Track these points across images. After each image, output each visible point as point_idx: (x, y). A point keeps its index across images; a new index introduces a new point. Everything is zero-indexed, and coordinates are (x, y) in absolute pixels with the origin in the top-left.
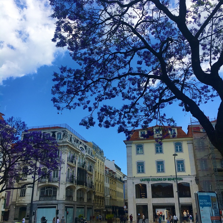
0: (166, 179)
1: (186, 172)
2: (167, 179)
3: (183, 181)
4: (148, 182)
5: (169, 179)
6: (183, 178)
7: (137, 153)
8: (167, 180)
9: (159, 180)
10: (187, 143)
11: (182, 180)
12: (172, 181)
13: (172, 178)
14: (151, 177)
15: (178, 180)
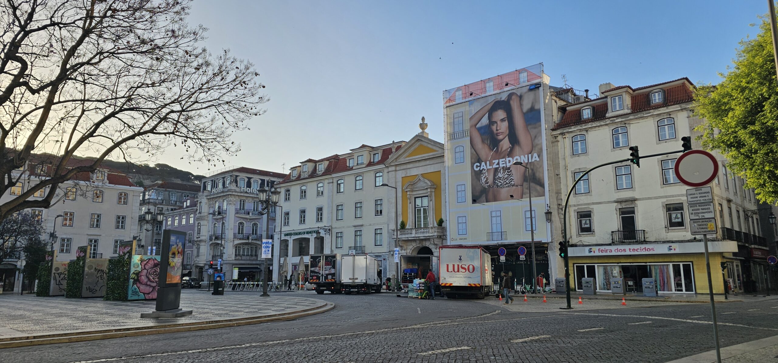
1: (323, 223)
3: (319, 235)
4: (290, 237)
6: (320, 231)
8: (306, 234)
10: (328, 183)
13: (311, 231)
14: (294, 230)
15: (315, 234)
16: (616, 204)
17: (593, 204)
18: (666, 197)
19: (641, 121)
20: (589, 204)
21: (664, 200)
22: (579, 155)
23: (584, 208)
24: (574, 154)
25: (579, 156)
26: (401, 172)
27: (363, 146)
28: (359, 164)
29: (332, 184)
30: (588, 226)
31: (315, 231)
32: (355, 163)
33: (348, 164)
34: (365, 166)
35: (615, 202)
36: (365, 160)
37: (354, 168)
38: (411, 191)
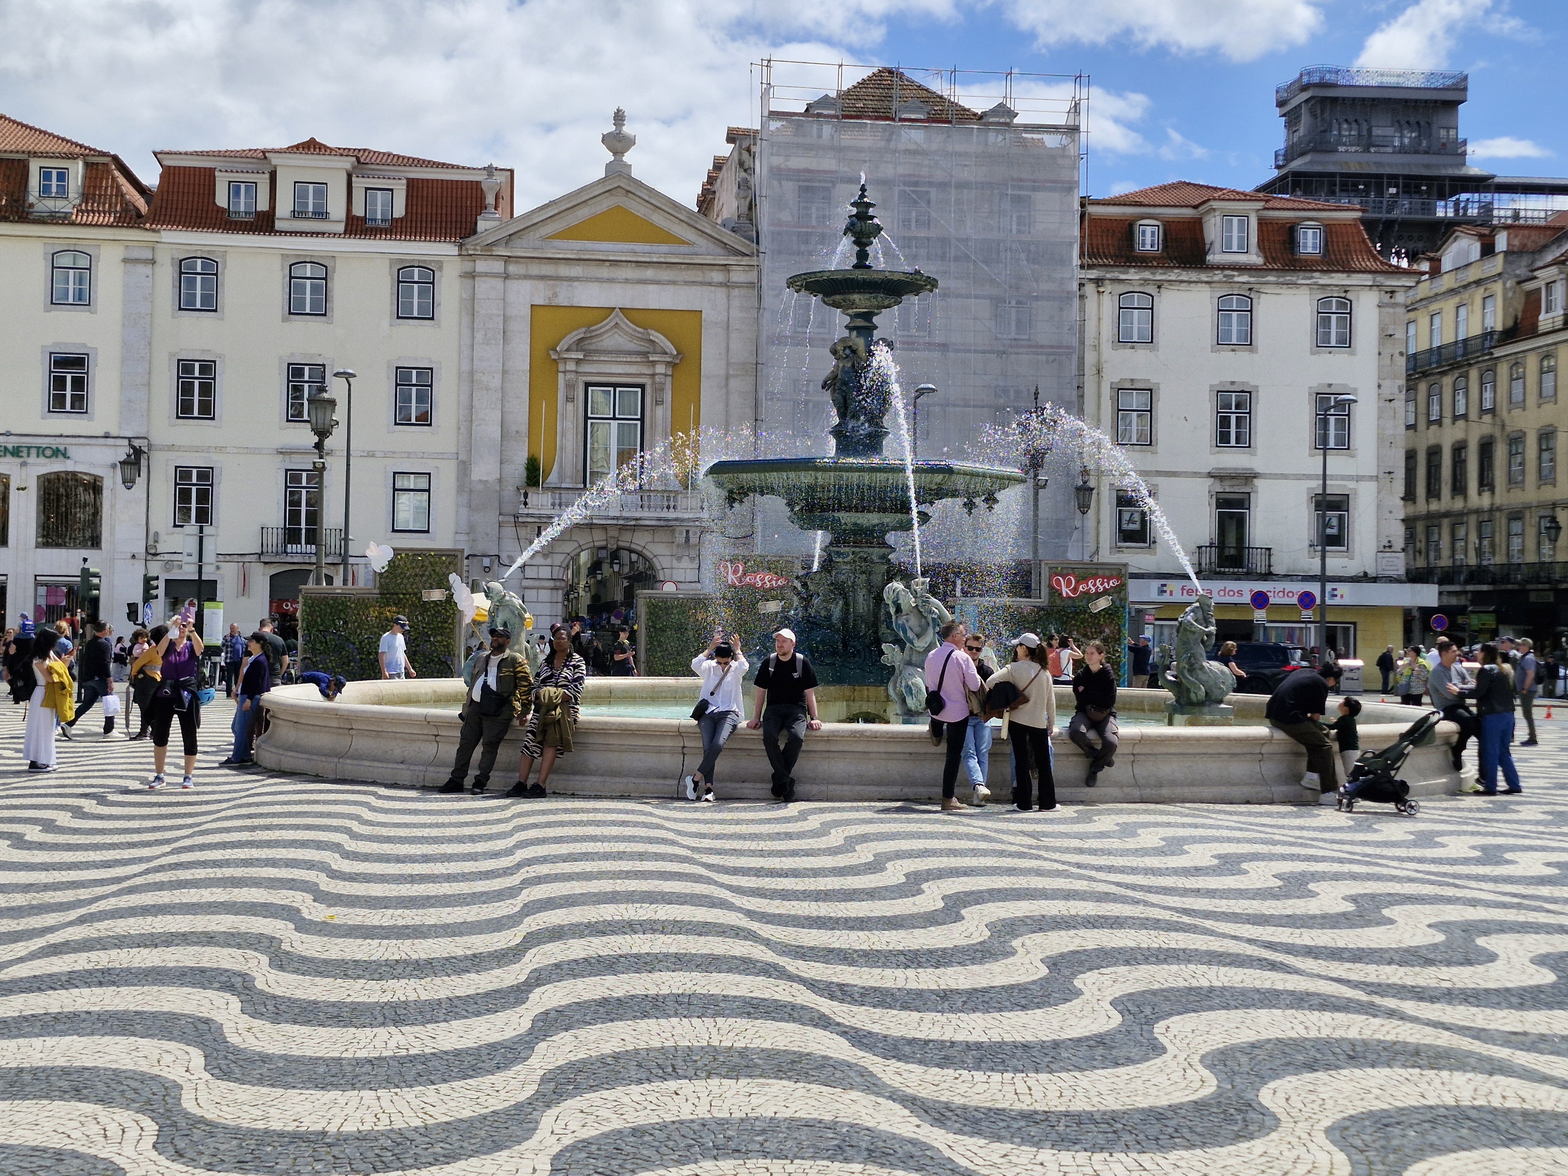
1: (91, 419)
3: (69, 466)
6: (72, 451)
10: (125, 261)
11: (65, 455)
12: (9, 459)
13: (10, 446)
15: (42, 460)
16: (1210, 481)
17: (1160, 474)
18: (1318, 477)
19: (1284, 290)
20: (1147, 473)
21: (1313, 484)
22: (1133, 345)
24: (1122, 341)
25: (1133, 348)
26: (527, 285)
27: (311, 146)
28: (297, 214)
29: (147, 270)
30: (1136, 527)
31: (41, 451)
32: (284, 206)
33: (221, 200)
34: (341, 228)
35: (1210, 475)
36: (337, 208)
37: (279, 225)
38: (578, 361)
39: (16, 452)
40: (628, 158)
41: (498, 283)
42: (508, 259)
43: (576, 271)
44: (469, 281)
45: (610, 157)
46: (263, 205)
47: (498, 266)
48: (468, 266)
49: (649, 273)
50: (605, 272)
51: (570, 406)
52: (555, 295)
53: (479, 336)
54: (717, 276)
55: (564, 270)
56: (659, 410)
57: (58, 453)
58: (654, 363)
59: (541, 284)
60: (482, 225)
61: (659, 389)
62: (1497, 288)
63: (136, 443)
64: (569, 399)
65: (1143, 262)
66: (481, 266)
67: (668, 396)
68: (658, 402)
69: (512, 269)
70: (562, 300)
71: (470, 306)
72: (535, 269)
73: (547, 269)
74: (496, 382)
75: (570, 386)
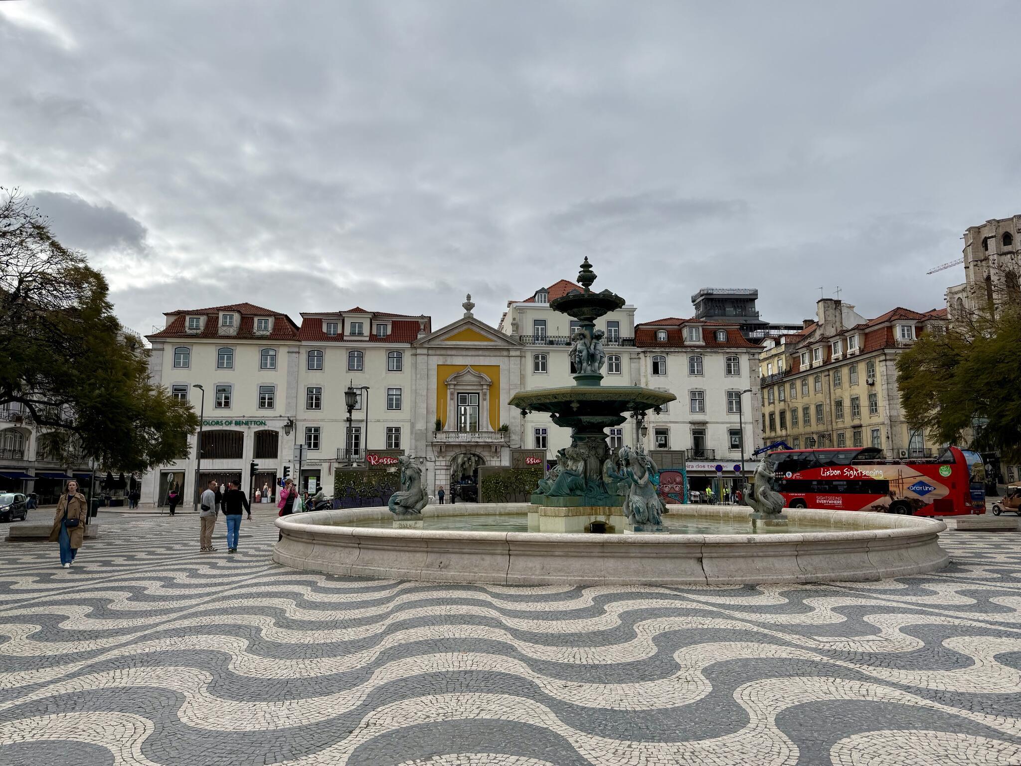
0: (230, 423)
1: (275, 411)
2: (234, 422)
3: (266, 428)
5: (238, 423)
6: (267, 423)
7: (176, 365)
8: (233, 425)
9: (217, 423)
10: (289, 352)
11: (265, 424)
12: (244, 426)
13: (245, 421)
15: (256, 426)
16: (690, 425)
17: (671, 422)
18: (730, 423)
19: (713, 355)
20: (666, 422)
21: (729, 425)
23: (662, 426)
25: (659, 376)
26: (436, 357)
27: (358, 310)
28: (353, 334)
29: (297, 355)
30: (663, 442)
31: (256, 423)
32: (347, 331)
33: (325, 330)
34: (368, 339)
35: (690, 423)
36: (366, 331)
37: (345, 338)
38: (455, 385)
39: (247, 423)
40: (472, 311)
41: (425, 357)
42: (429, 348)
43: (453, 352)
44: (414, 357)
45: (465, 311)
46: (340, 331)
47: (425, 351)
48: (414, 351)
49: (480, 353)
50: (464, 353)
51: (452, 402)
52: (446, 361)
53: (418, 376)
54: (505, 353)
55: (449, 352)
56: (485, 403)
57: (262, 423)
58: (482, 385)
59: (441, 357)
60: (419, 336)
61: (485, 394)
62: (783, 357)
63: (291, 419)
64: (452, 399)
65: (661, 345)
66: (419, 351)
67: (488, 397)
68: (484, 400)
69: (430, 352)
70: (449, 363)
71: (415, 366)
72: (438, 352)
73: (443, 352)
74: (425, 393)
75: (452, 394)
